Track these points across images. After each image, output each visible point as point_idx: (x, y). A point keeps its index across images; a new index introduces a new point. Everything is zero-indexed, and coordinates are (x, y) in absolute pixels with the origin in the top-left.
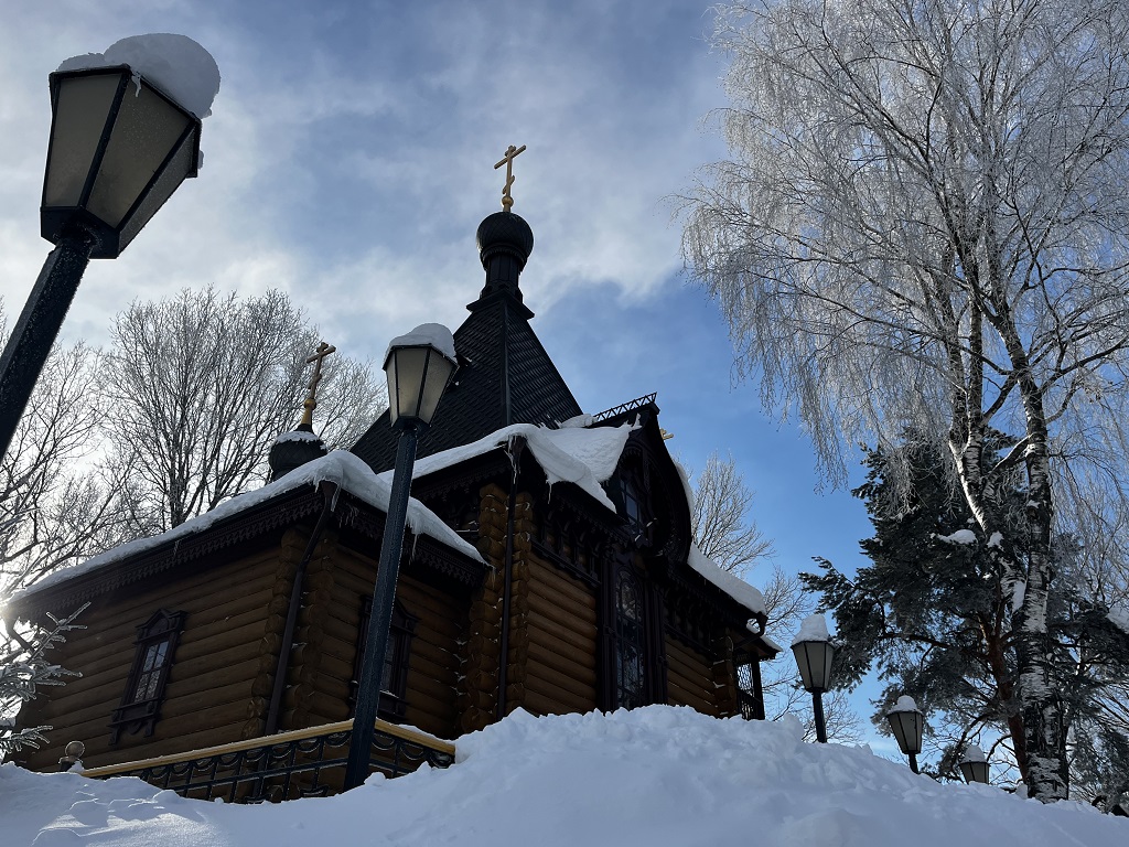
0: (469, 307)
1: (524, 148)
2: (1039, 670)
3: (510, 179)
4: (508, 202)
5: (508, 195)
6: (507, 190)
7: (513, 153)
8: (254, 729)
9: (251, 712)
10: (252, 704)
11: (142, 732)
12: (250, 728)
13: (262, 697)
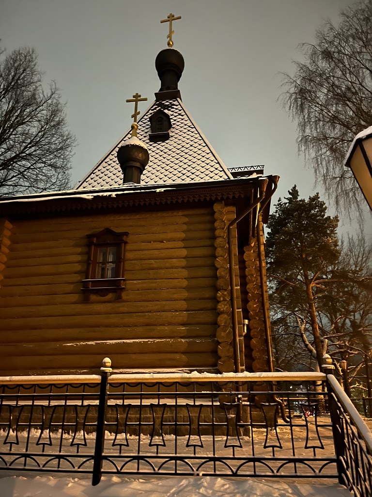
0: (156, 94)
1: (180, 18)
3: (171, 32)
5: (171, 40)
6: (169, 36)
8: (226, 307)
9: (220, 297)
10: (219, 294)
11: (110, 296)
12: (223, 306)
13: (225, 290)
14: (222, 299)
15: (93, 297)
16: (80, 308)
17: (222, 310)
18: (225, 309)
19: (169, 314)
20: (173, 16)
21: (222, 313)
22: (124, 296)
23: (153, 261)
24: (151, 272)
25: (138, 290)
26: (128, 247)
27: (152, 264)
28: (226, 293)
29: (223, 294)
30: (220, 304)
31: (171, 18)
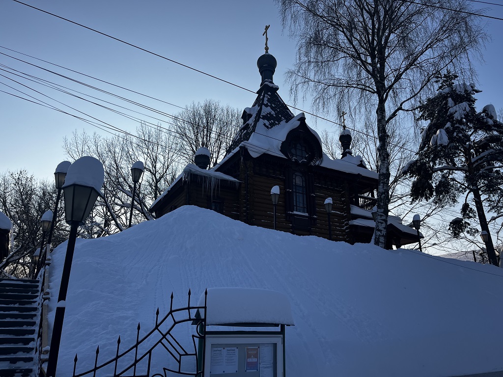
2: (382, 184)
3: (267, 39)
4: (267, 49)
5: (267, 46)
6: (266, 44)
7: (267, 28)
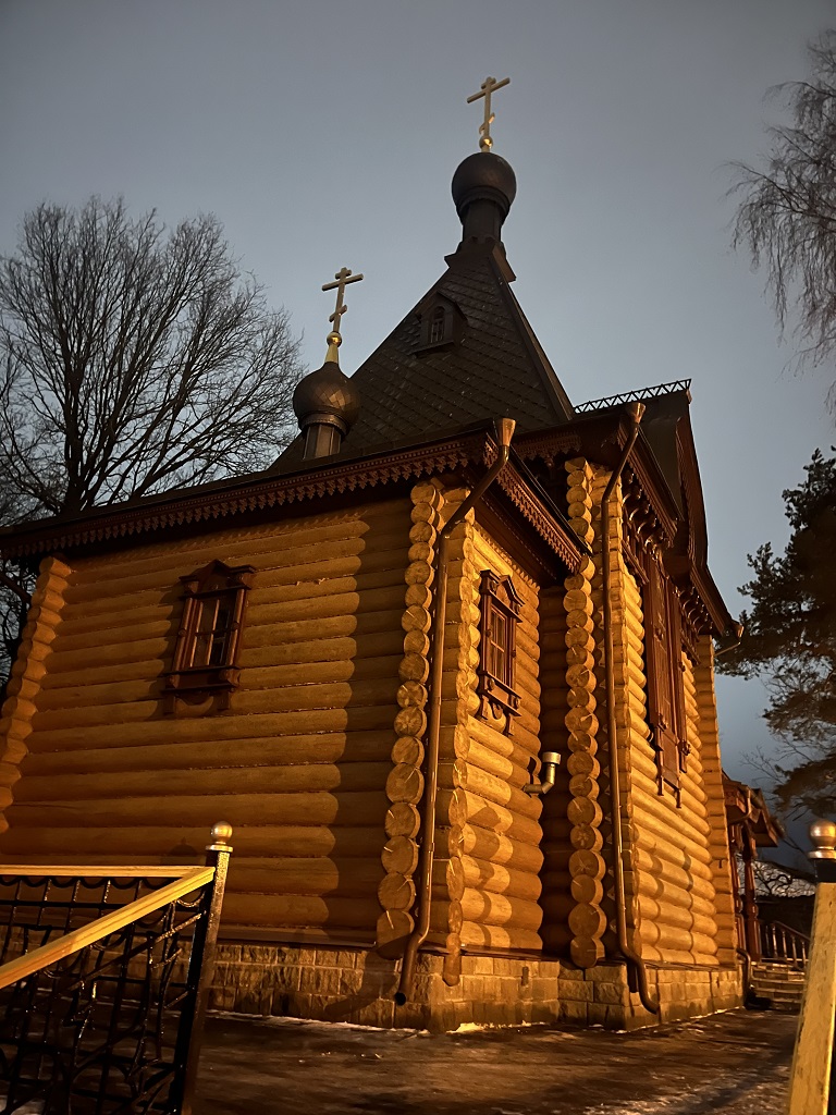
0: (447, 259)
1: (507, 82)
3: (488, 116)
8: (413, 720)
9: (404, 699)
10: (403, 691)
11: (209, 703)
12: (407, 718)
13: (417, 681)
14: (407, 702)
15: (181, 706)
16: (158, 727)
17: (404, 727)
18: (410, 725)
19: (311, 739)
20: (494, 82)
21: (403, 734)
22: (235, 700)
23: (293, 624)
24: (289, 647)
25: (262, 689)
26: (253, 596)
27: (292, 630)
28: (416, 688)
29: (410, 690)
30: (402, 714)
31: (490, 86)
